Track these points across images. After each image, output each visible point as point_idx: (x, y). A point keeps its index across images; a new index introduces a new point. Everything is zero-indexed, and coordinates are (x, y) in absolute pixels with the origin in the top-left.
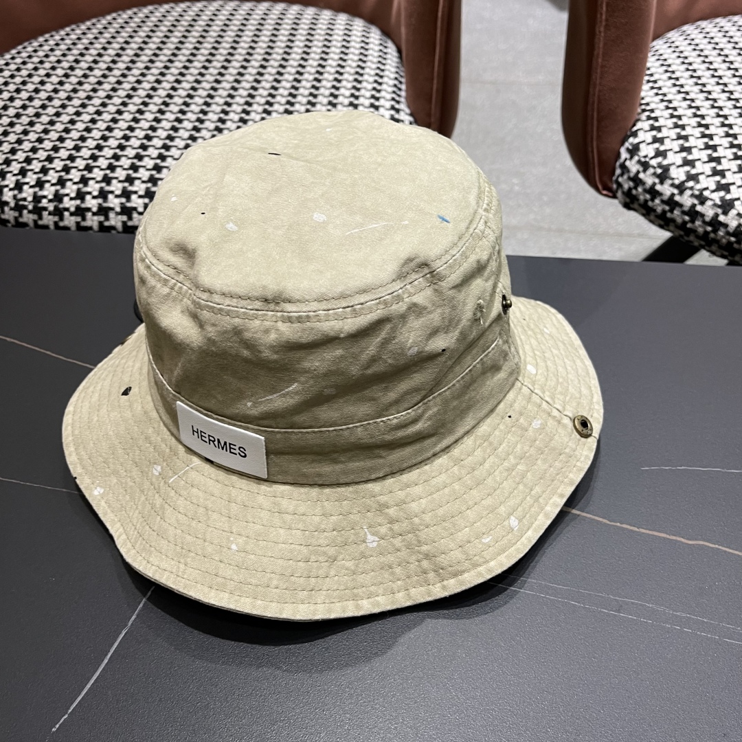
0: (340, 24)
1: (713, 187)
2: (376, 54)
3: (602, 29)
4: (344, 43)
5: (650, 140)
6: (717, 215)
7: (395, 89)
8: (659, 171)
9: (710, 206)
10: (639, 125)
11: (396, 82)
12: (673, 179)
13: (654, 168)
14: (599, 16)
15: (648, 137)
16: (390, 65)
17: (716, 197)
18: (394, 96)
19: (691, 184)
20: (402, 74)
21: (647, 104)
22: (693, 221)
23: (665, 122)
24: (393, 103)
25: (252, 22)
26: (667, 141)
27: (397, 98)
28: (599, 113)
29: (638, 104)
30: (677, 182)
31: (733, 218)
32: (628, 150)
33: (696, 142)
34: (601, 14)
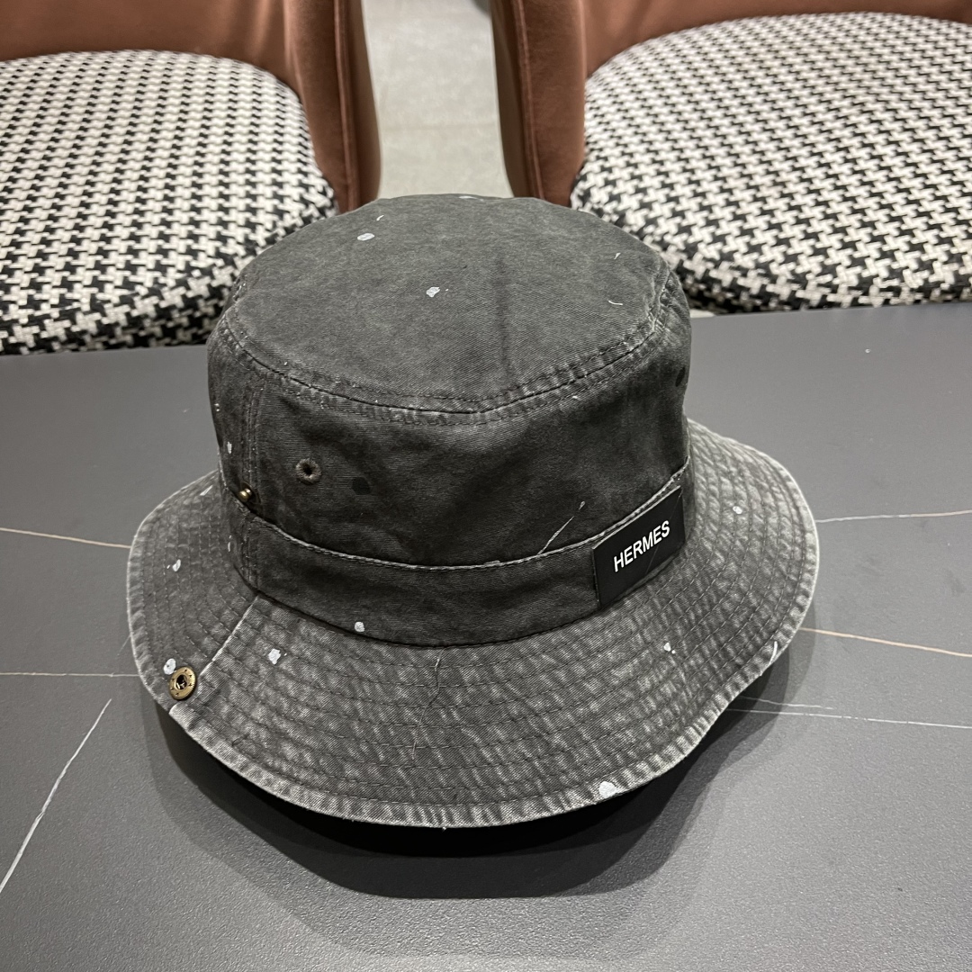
0: (222, 73)
1: (674, 229)
2: (273, 107)
3: (527, 61)
4: (231, 96)
5: (601, 183)
6: (682, 262)
7: (300, 148)
8: (615, 218)
9: (673, 253)
10: (588, 167)
11: (301, 140)
12: (630, 225)
13: (609, 214)
14: (520, 47)
15: (600, 180)
16: (291, 119)
17: (679, 241)
18: (300, 156)
20: (307, 128)
21: (595, 142)
23: (616, 161)
24: (299, 165)
25: (109, 77)
26: (620, 183)
27: (304, 159)
28: (539, 156)
29: (583, 144)
30: (636, 229)
31: (699, 264)
32: (580, 197)
33: (651, 182)
34: (523, 45)
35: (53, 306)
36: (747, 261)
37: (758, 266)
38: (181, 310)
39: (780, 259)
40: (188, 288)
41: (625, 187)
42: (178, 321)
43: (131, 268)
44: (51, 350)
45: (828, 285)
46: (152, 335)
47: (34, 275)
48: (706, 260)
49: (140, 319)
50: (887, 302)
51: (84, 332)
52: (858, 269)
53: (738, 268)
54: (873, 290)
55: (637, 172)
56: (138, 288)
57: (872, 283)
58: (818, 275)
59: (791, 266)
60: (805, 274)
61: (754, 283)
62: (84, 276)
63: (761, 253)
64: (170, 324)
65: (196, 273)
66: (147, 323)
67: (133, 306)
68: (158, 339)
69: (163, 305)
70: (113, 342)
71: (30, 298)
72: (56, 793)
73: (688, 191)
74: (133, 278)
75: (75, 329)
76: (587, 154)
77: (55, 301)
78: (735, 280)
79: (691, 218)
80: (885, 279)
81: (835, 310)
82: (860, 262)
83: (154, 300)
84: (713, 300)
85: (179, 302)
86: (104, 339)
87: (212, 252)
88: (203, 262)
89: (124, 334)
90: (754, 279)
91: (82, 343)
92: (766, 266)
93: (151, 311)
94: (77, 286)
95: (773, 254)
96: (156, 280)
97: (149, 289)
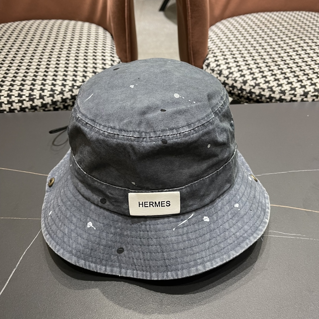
0: (86, 26)
1: (239, 76)
3: (190, 18)
6: (242, 86)
8: (219, 72)
9: (239, 83)
10: (209, 56)
12: (224, 74)
13: (216, 71)
14: (188, 13)
15: (213, 60)
16: (108, 40)
17: (241, 79)
18: (111, 52)
19: (231, 75)
21: (211, 48)
22: (233, 90)
23: (218, 54)
24: (111, 54)
26: (220, 61)
27: (113, 52)
28: (193, 51)
30: (226, 75)
31: (248, 87)
32: (206, 65)
33: (231, 60)
34: (189, 13)
35: (27, 97)
36: (265, 86)
37: (268, 88)
38: (70, 100)
39: (276, 85)
40: (73, 92)
41: (222, 62)
42: (69, 103)
43: (54, 85)
44: (25, 111)
45: (293, 94)
46: (60, 108)
47: (21, 87)
48: (250, 85)
49: (56, 102)
50: (313, 100)
51: (37, 106)
52: (303, 89)
53: (261, 88)
54: (309, 96)
55: (226, 57)
56: (56, 92)
57: (308, 94)
58: (290, 91)
59: (280, 88)
60: (285, 90)
61: (267, 93)
62: (38, 87)
63: (269, 83)
64: (66, 104)
65: (76, 87)
66: (58, 103)
67: (54, 97)
68: (62, 109)
69: (64, 97)
70: (46, 109)
71: (19, 94)
72: (21, 260)
73: (243, 63)
74: (54, 88)
75: (34, 105)
76: (208, 52)
77: (28, 95)
78: (260, 92)
79: (244, 72)
80: (313, 92)
81: (295, 103)
82: (304, 87)
83: (61, 96)
84: (252, 99)
85: (69, 97)
86: (43, 108)
87: (81, 81)
88: (78, 84)
89: (50, 107)
90: (267, 92)
91: (36, 110)
92: (271, 88)
93: (60, 99)
94: (35, 90)
95: (273, 84)
96: (62, 89)
97: (59, 92)
